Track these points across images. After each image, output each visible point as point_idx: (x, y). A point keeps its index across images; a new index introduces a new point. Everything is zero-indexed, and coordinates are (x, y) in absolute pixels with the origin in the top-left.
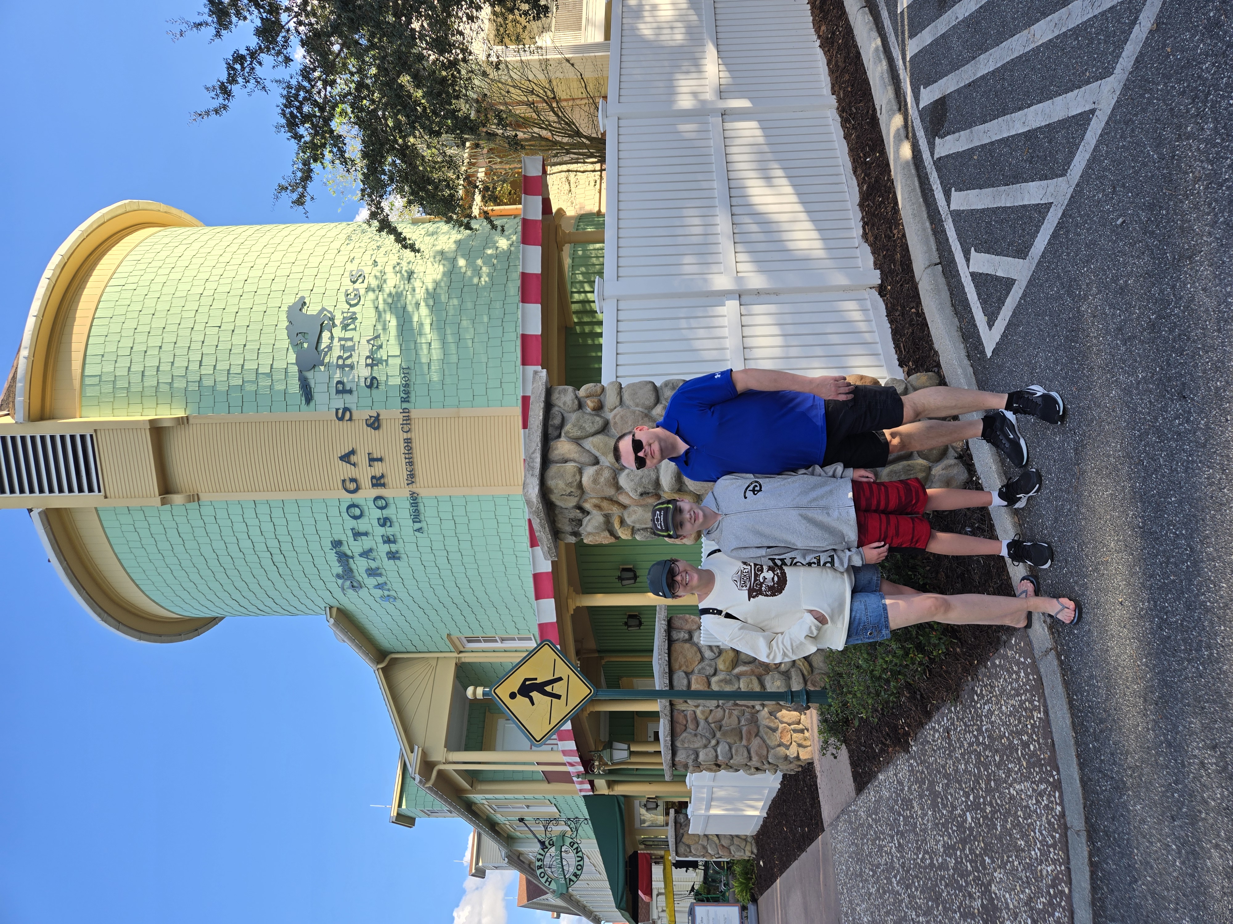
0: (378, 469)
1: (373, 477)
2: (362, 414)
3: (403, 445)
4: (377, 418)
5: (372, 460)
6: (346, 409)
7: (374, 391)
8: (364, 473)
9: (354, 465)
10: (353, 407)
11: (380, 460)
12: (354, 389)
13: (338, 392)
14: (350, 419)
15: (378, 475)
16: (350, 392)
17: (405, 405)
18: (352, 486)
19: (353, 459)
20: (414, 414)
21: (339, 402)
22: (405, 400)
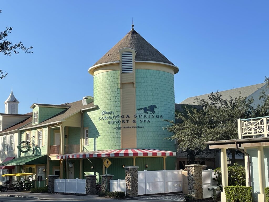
0: (126, 122)
1: (124, 121)
2: (136, 119)
3: (130, 126)
4: (135, 122)
5: (127, 121)
6: (137, 116)
7: (140, 122)
8: (125, 119)
9: (127, 117)
10: (137, 118)
11: (127, 122)
12: (140, 118)
13: (140, 115)
14: (135, 117)
15: (125, 122)
16: (140, 117)
17: (137, 127)
18: (123, 117)
19: (128, 117)
20: (136, 129)
21: (138, 115)
22: (138, 127)
